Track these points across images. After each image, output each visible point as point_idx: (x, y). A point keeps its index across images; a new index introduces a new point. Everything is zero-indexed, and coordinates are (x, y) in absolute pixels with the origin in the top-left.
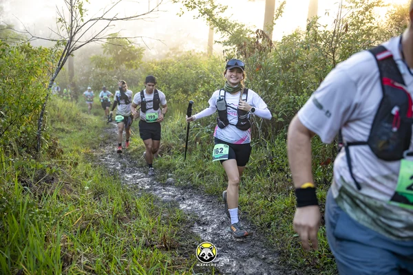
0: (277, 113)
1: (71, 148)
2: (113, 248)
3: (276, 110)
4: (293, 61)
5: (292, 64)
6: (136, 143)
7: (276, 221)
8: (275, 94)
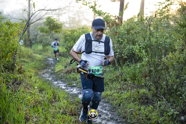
0: (124, 54)
1: (28, 70)
2: (48, 114)
3: (124, 52)
4: (132, 30)
5: (131, 31)
6: (59, 67)
7: (123, 103)
8: (123, 45)
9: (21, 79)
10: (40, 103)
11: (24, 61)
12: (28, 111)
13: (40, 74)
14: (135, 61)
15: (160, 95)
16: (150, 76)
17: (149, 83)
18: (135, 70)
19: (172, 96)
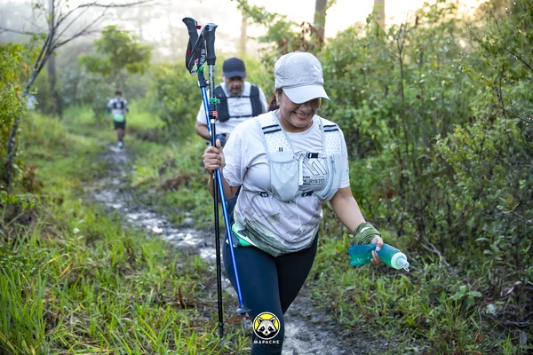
1: (53, 180)
2: (112, 305)
4: (350, 64)
5: (348, 67)
6: (143, 173)
7: (326, 270)
8: (327, 107)
9: (32, 205)
10: (87, 273)
11: (42, 157)
12: (53, 299)
13: (88, 192)
14: (359, 152)
15: (430, 247)
16: (402, 195)
17: (398, 214)
18: (361, 178)
19: (463, 249)
